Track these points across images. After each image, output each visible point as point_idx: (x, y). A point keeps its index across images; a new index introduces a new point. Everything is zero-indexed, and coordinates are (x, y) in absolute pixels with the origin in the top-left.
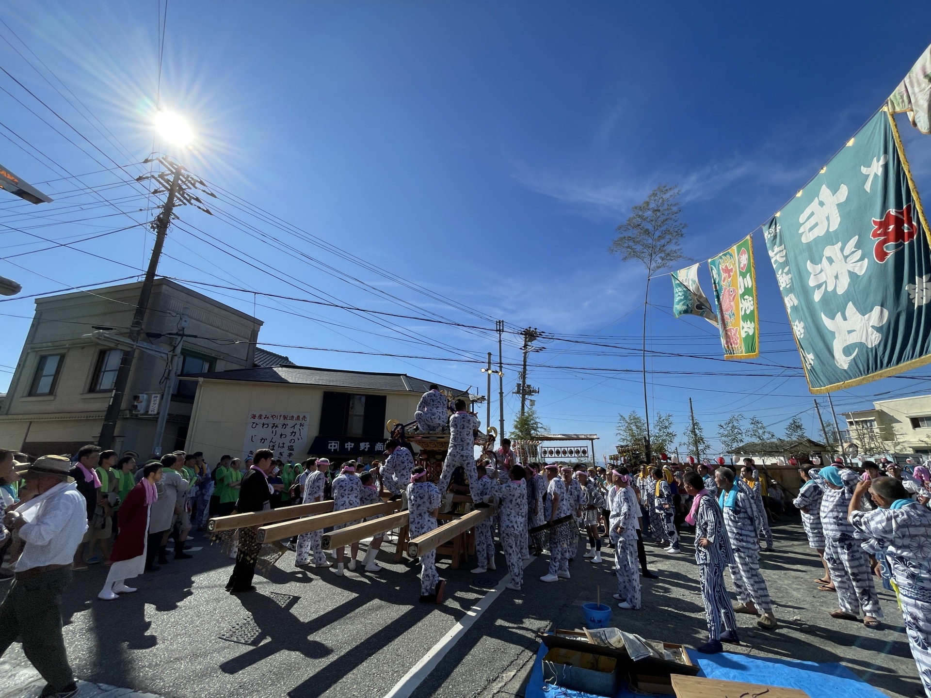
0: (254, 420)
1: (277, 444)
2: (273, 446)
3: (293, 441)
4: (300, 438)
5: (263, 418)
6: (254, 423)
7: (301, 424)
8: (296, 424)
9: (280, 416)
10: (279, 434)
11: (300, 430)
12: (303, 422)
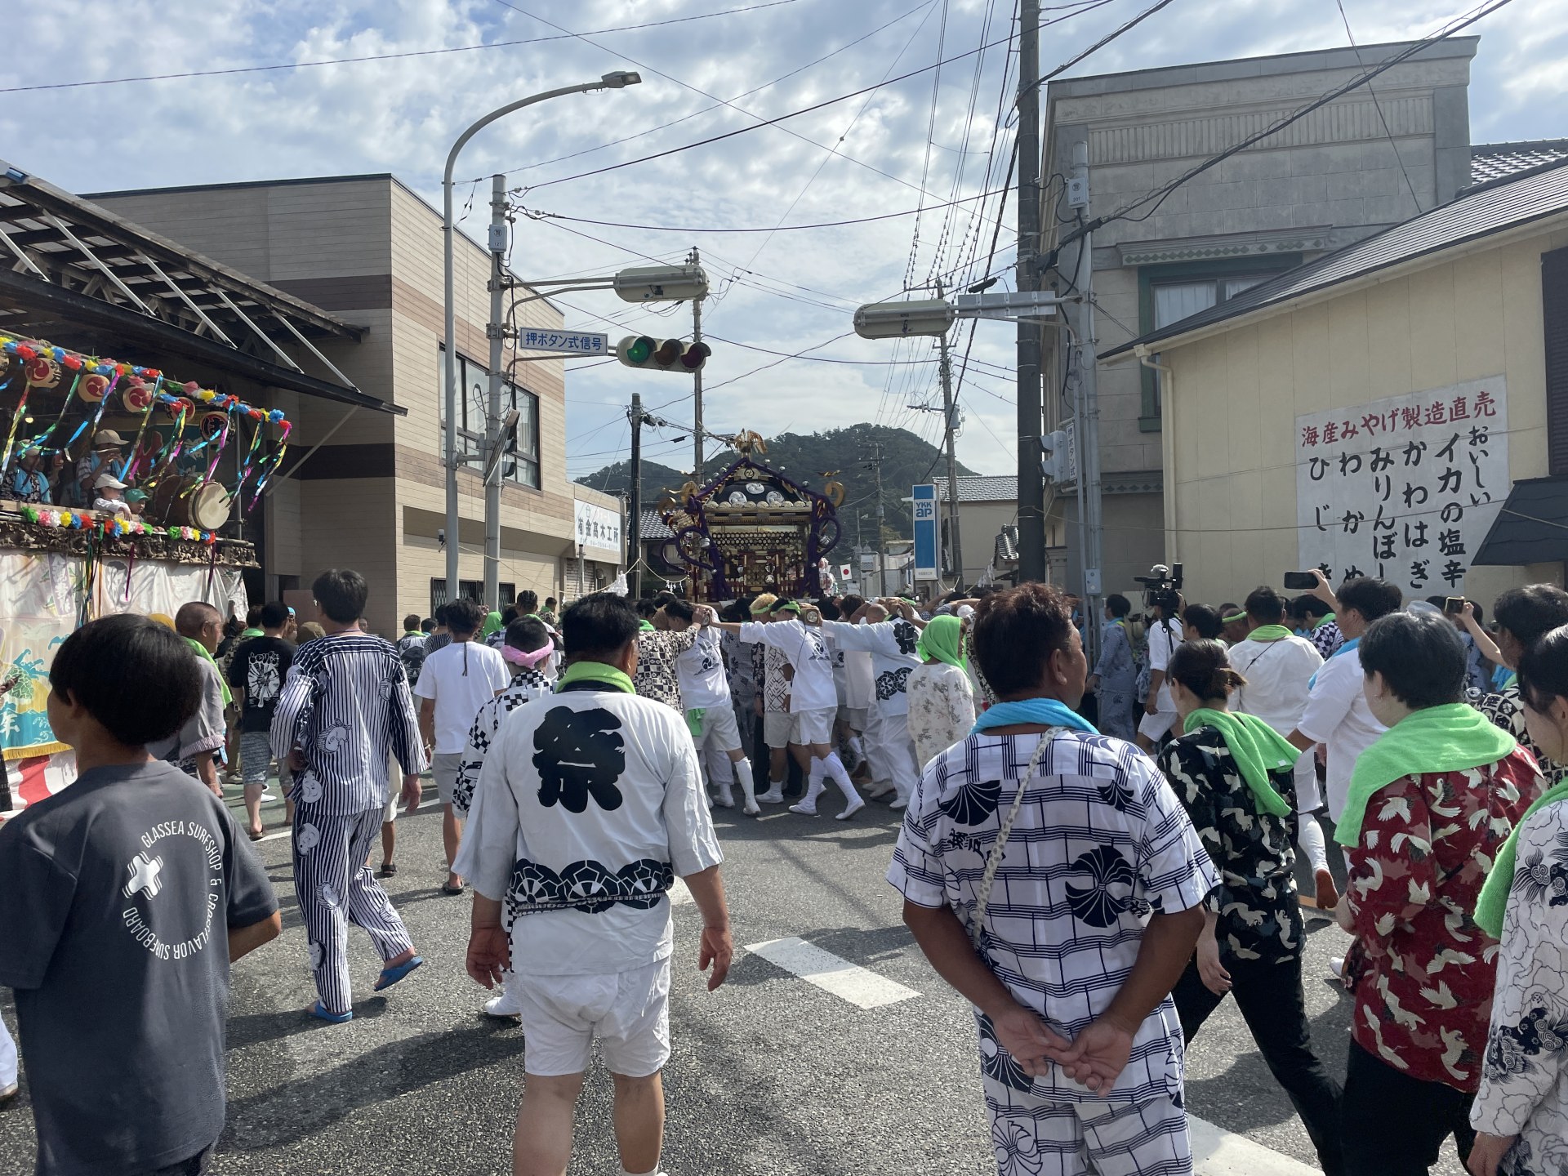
0: (1313, 451)
1: (1399, 528)
2: (1389, 541)
3: (1454, 513)
4: (1479, 494)
5: (1337, 434)
6: (1315, 460)
7: (1474, 431)
8: (1457, 436)
9: (1394, 415)
10: (1398, 489)
11: (1474, 461)
12: (1479, 423)
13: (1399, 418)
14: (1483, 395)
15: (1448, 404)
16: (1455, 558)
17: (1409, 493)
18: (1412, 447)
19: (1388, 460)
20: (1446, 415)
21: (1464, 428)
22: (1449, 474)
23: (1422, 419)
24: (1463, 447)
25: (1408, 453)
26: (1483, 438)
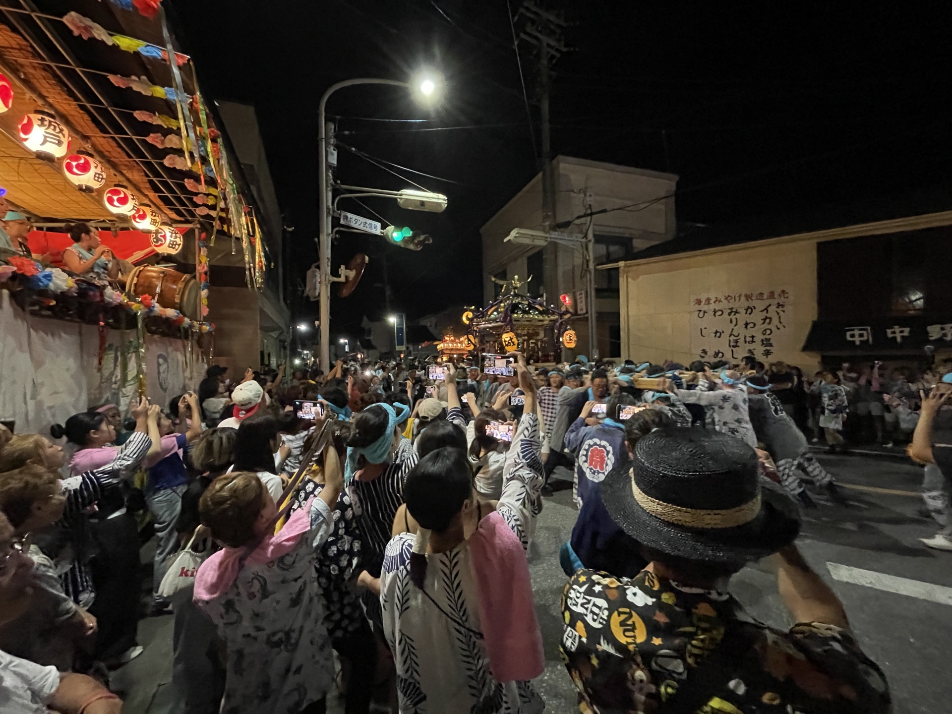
0: (699, 307)
1: (742, 338)
2: (736, 342)
3: (768, 332)
4: (779, 326)
5: (712, 302)
6: (700, 311)
7: (778, 303)
8: (770, 305)
9: (740, 296)
10: (741, 323)
11: (778, 313)
12: (781, 300)
13: (742, 297)
14: (783, 292)
15: (766, 293)
16: (768, 348)
17: (746, 324)
18: (749, 308)
19: (736, 312)
20: (765, 297)
21: (774, 302)
22: (766, 318)
23: (754, 298)
24: (772, 309)
25: (747, 310)
26: (783, 306)
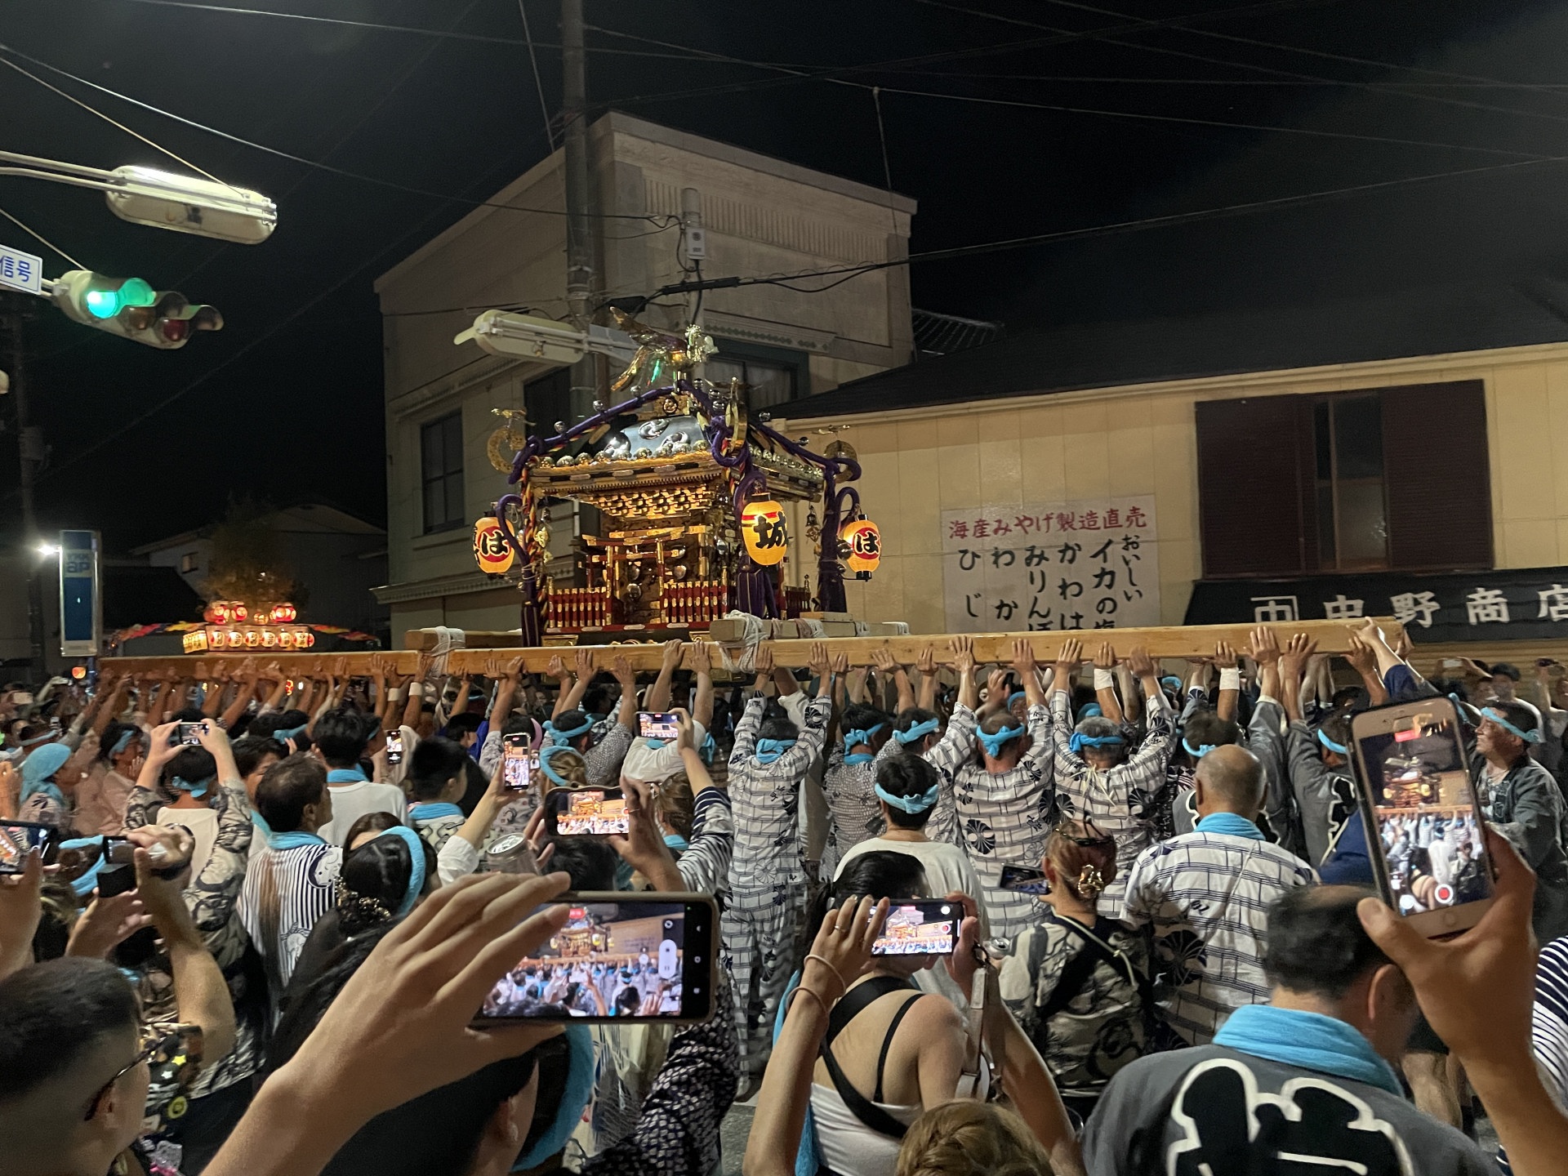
0: (963, 544)
1: (1054, 618)
3: (1109, 605)
4: (1131, 590)
5: (989, 530)
6: (965, 552)
7: (1126, 539)
8: (1110, 542)
9: (1048, 518)
10: (1053, 584)
11: (1127, 563)
12: (1132, 532)
13: (1054, 522)
14: (1134, 510)
15: (1102, 514)
17: (1064, 587)
18: (1067, 547)
19: (1042, 557)
20: (1100, 523)
21: (1118, 535)
22: (1104, 573)
23: (1077, 524)
24: (1116, 551)
25: (1063, 552)
26: (1136, 545)
